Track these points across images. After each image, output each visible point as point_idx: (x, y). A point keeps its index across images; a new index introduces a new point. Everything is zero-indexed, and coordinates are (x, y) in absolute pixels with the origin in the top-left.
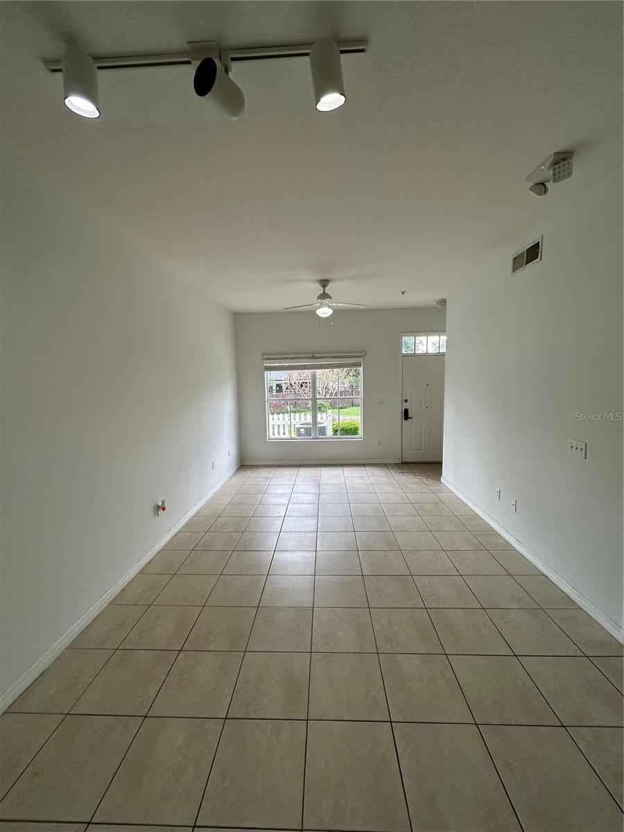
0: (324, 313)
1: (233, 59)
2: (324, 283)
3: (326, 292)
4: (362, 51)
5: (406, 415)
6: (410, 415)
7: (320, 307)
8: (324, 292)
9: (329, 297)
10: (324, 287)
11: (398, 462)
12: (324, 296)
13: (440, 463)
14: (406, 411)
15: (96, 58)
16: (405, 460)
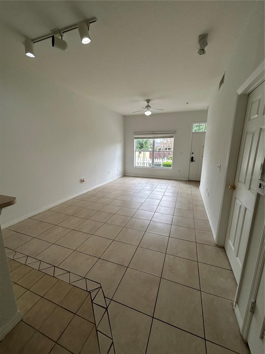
0: (147, 114)
1: (63, 32)
2: (148, 101)
3: (149, 105)
4: (95, 21)
5: (192, 159)
6: (194, 160)
7: (146, 111)
8: (148, 105)
9: (150, 107)
10: (148, 103)
11: (187, 180)
12: (148, 106)
13: (200, 181)
14: (192, 158)
15: (32, 40)
16: (190, 179)
